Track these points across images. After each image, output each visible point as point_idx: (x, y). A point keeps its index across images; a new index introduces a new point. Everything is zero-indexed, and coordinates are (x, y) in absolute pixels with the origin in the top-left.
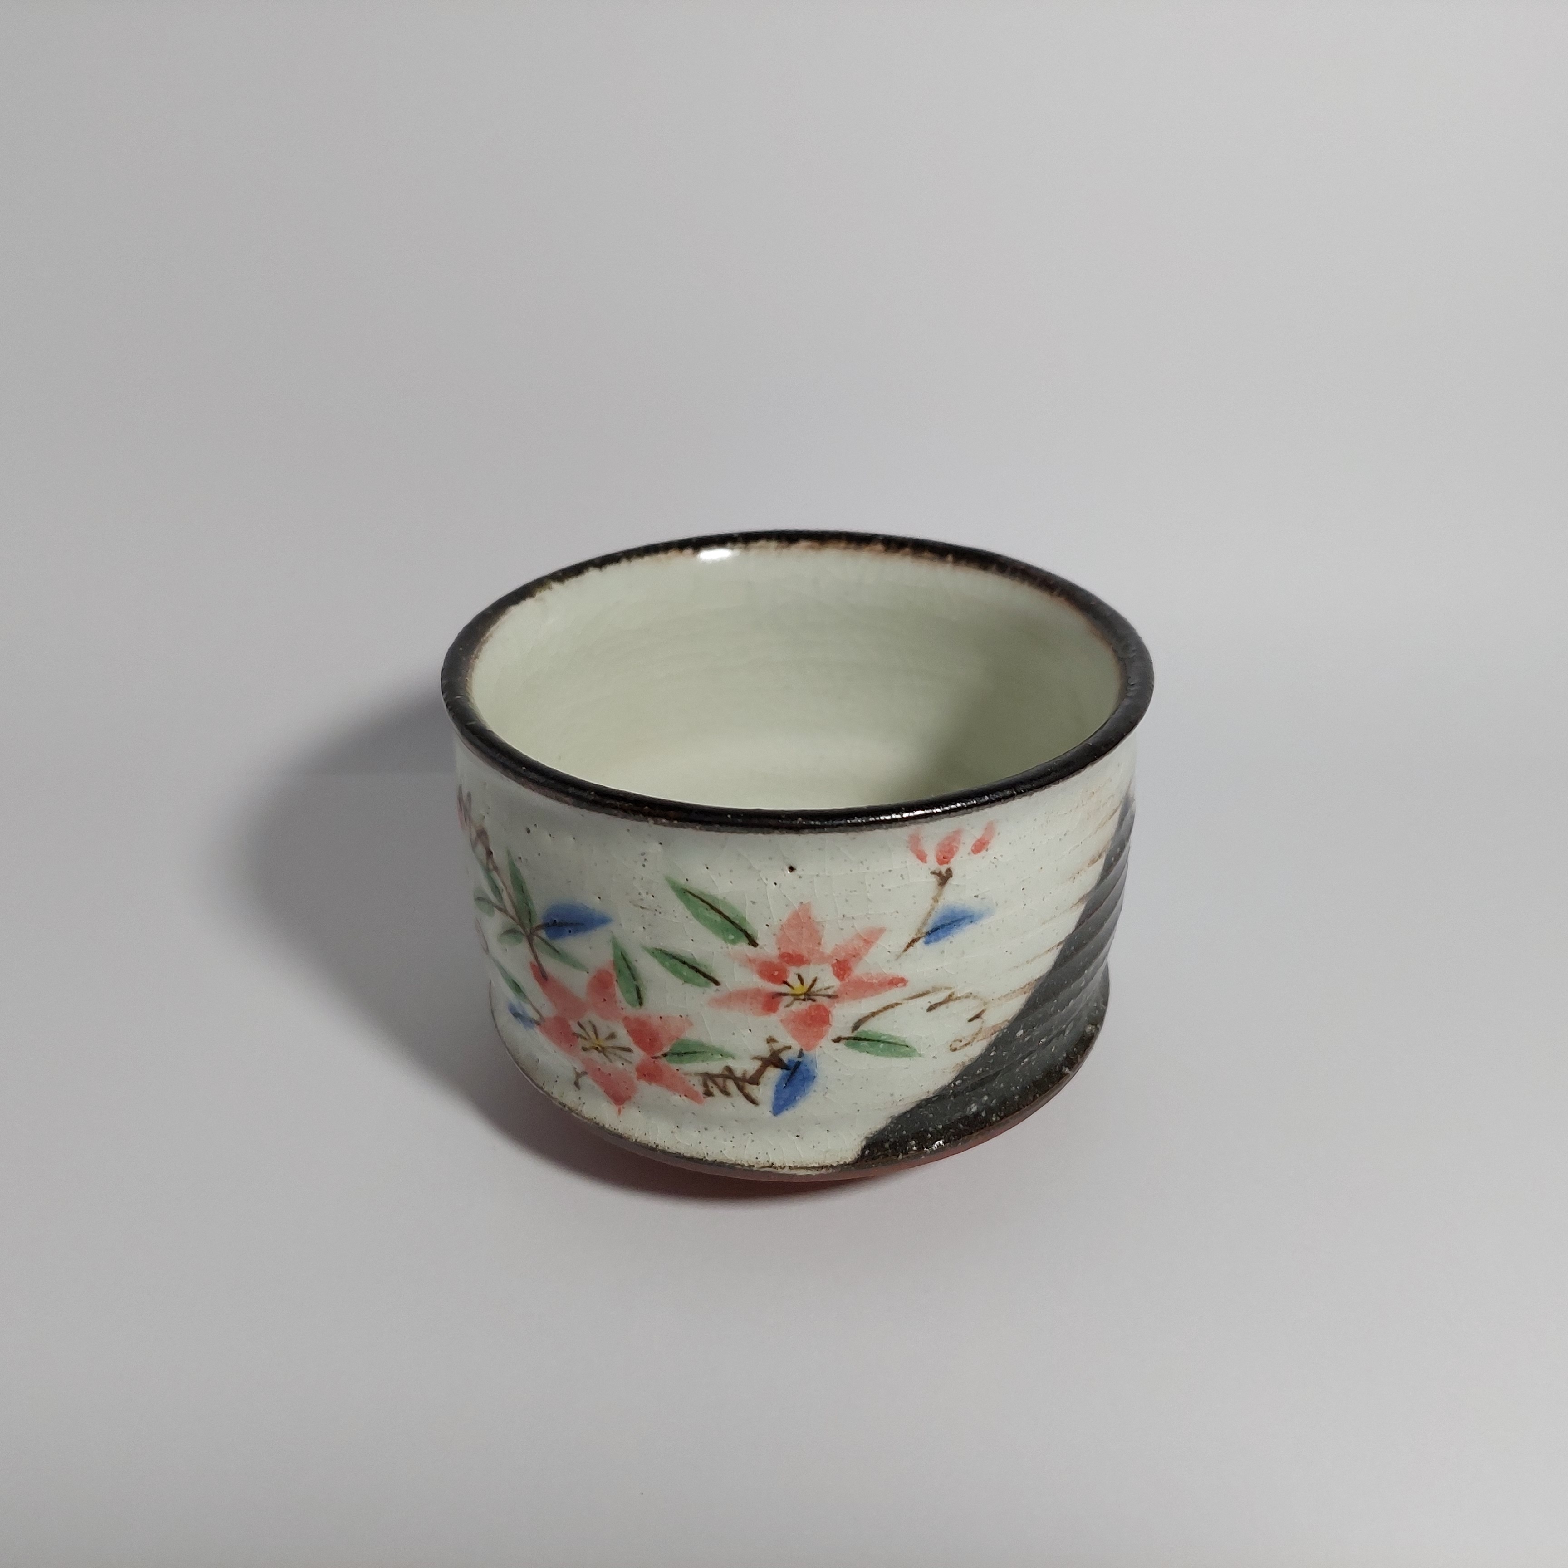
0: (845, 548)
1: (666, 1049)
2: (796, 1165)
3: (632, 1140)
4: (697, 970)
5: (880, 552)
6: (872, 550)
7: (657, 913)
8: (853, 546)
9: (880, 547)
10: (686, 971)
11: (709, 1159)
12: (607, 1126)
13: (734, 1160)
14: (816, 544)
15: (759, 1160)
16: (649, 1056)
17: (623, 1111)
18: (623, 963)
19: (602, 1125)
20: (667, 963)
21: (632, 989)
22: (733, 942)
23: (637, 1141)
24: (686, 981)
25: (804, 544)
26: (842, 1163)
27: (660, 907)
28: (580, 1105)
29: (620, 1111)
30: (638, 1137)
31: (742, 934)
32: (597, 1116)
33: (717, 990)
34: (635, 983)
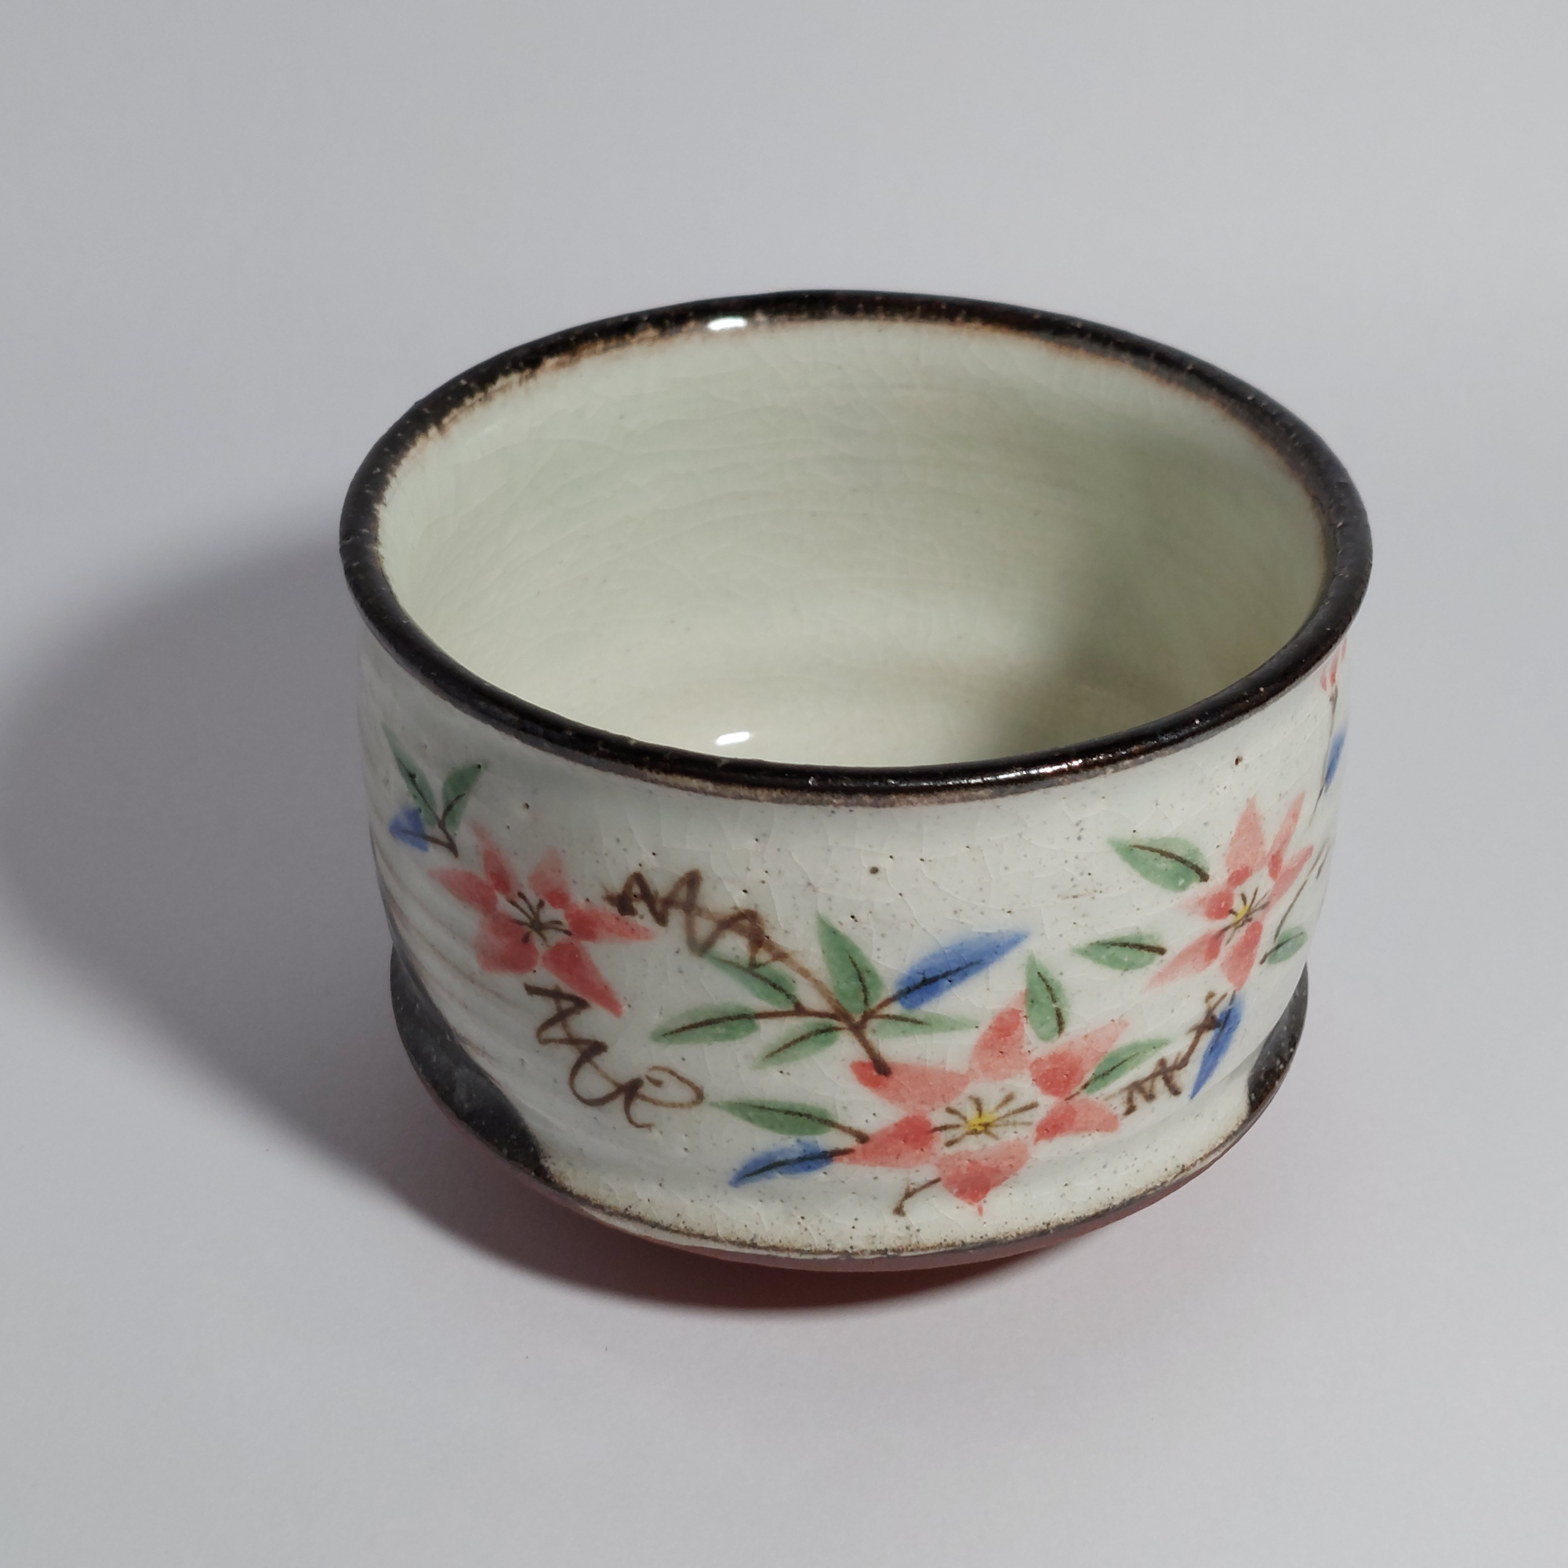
0: (605, 350)
1: (1088, 1077)
2: (1204, 1153)
3: (1012, 1236)
4: (1141, 947)
5: (654, 339)
6: (642, 340)
7: (1097, 895)
8: (613, 343)
9: (651, 332)
10: (1127, 955)
11: (1116, 1202)
12: (968, 1240)
13: (1144, 1186)
14: (565, 358)
15: (1168, 1170)
16: (1063, 1099)
17: (985, 1207)
18: (1040, 988)
19: (961, 1243)
20: (1104, 957)
21: (1049, 1018)
22: (1184, 888)
23: (1019, 1234)
24: (1128, 967)
25: (550, 362)
26: (1240, 1123)
27: (1101, 884)
28: (911, 1236)
29: (980, 1210)
30: (1019, 1228)
31: (1193, 873)
32: (947, 1236)
33: (1161, 961)
34: (1054, 1006)
